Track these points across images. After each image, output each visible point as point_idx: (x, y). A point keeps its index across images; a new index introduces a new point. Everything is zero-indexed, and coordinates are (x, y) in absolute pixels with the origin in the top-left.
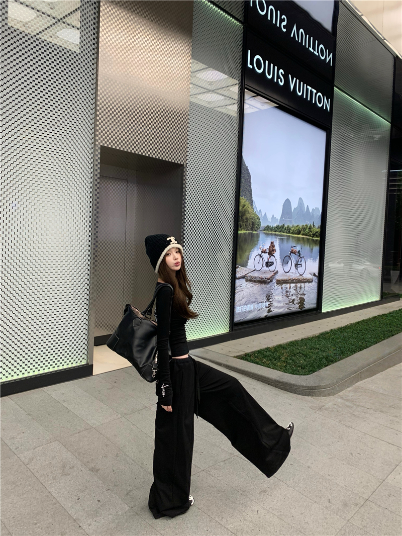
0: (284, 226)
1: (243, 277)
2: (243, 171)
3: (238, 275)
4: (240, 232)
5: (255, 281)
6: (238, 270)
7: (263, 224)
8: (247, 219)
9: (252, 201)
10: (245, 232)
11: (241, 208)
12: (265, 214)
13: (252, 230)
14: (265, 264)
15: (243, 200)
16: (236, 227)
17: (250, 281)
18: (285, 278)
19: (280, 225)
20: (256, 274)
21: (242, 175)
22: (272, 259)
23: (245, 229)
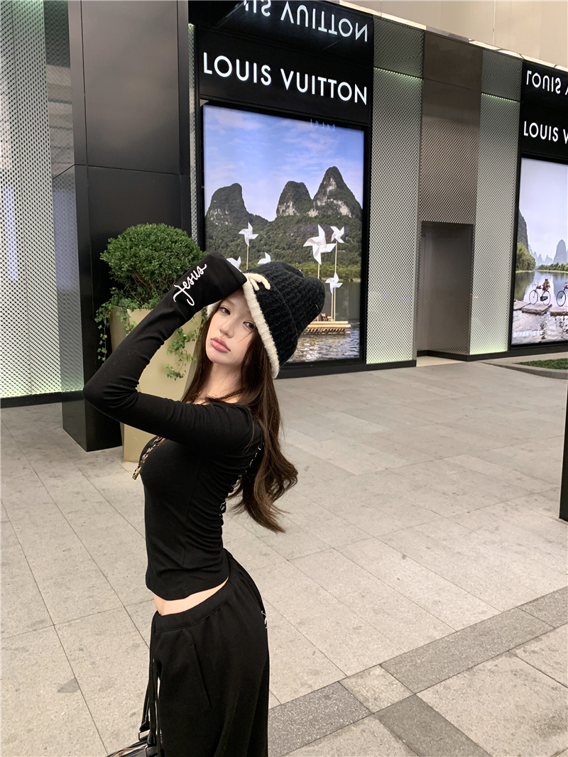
0: (557, 264)
1: (520, 309)
2: (519, 221)
3: (515, 308)
4: (517, 272)
5: (530, 313)
6: (515, 303)
7: (538, 264)
8: (523, 260)
9: (527, 245)
11: (518, 252)
12: (540, 255)
13: (528, 269)
14: (539, 298)
15: (520, 245)
16: (514, 268)
17: (526, 312)
18: (559, 311)
19: (554, 264)
20: (531, 307)
21: (519, 225)
23: (521, 269)
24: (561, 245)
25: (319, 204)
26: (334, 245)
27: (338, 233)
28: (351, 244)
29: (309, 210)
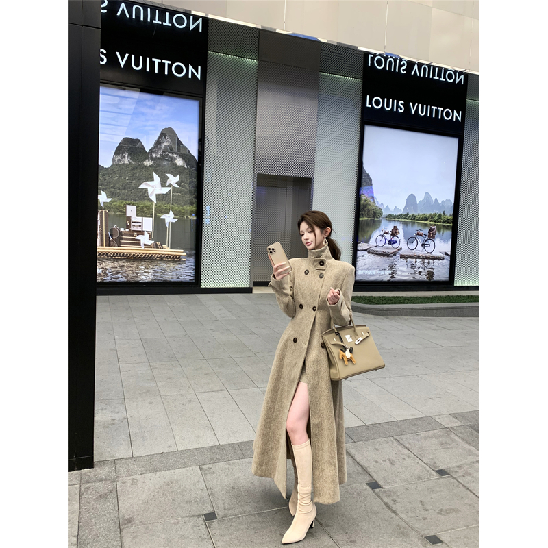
0: (408, 214)
2: (364, 177)
4: (361, 219)
5: (377, 254)
6: (360, 244)
7: (385, 213)
8: (368, 209)
9: (373, 197)
10: (366, 219)
11: (362, 202)
12: (388, 206)
13: (374, 217)
14: (387, 242)
15: (364, 197)
16: (358, 216)
17: (373, 253)
18: (411, 254)
19: (404, 214)
21: (363, 180)
22: (395, 239)
23: (366, 217)
24: (411, 198)
25: (154, 156)
26: (169, 189)
27: (173, 180)
28: (187, 189)
29: (144, 160)
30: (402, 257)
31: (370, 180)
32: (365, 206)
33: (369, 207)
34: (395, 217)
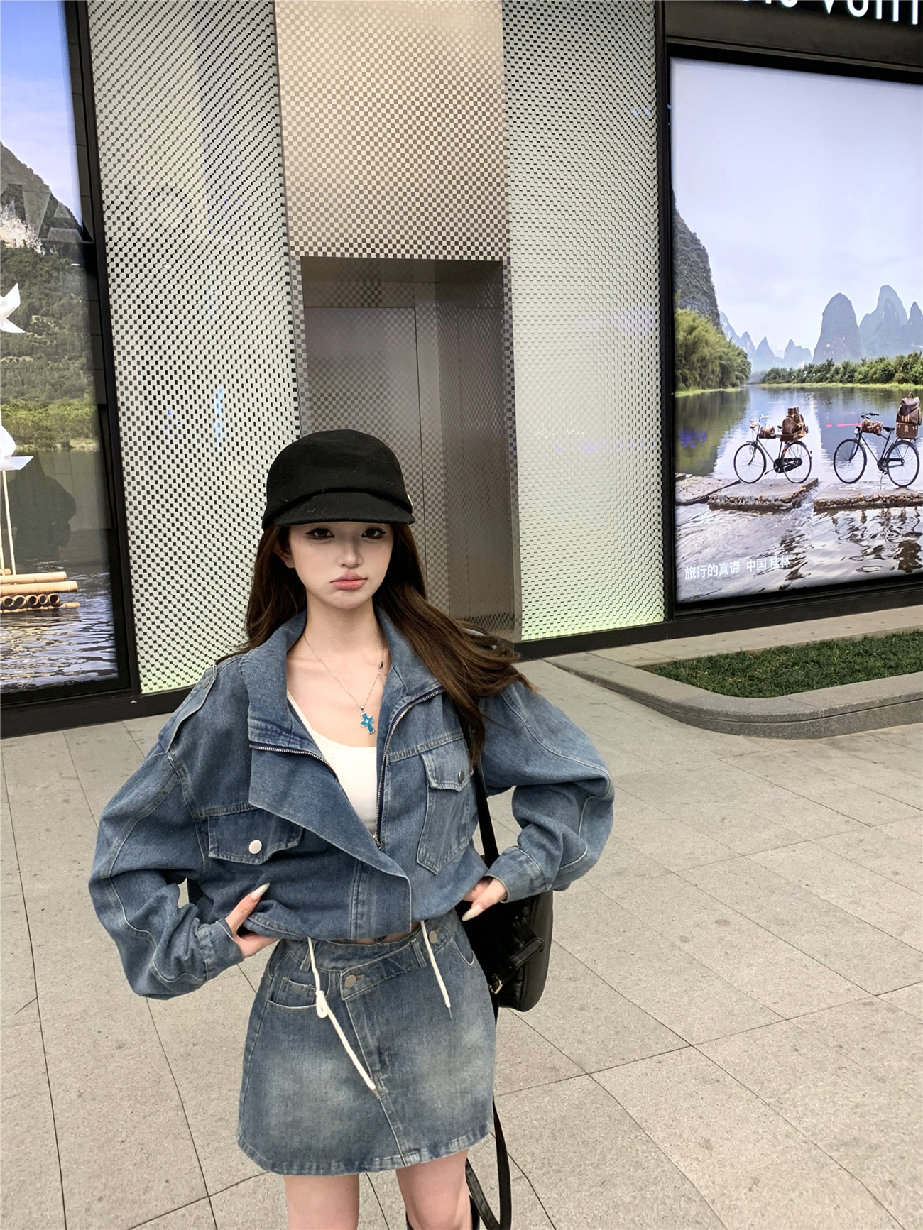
0: (830, 364)
1: (703, 500)
3: (682, 496)
4: (680, 394)
5: (740, 508)
6: (680, 484)
7: (758, 367)
8: (703, 359)
9: (716, 315)
10: (699, 391)
12: (764, 342)
13: (722, 383)
14: (770, 465)
15: (685, 316)
16: (669, 380)
17: (726, 507)
18: (845, 496)
19: (819, 364)
20: (741, 492)
21: (679, 258)
22: (794, 451)
23: (698, 385)
24: (838, 309)
30: (821, 508)
31: (703, 255)
32: (692, 347)
33: (706, 351)
34: (788, 377)
